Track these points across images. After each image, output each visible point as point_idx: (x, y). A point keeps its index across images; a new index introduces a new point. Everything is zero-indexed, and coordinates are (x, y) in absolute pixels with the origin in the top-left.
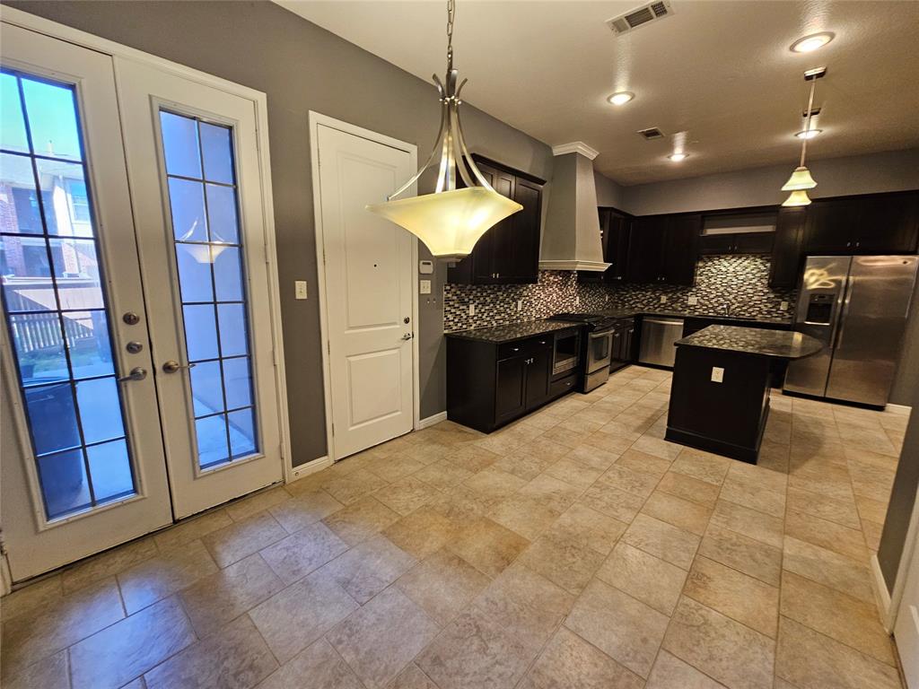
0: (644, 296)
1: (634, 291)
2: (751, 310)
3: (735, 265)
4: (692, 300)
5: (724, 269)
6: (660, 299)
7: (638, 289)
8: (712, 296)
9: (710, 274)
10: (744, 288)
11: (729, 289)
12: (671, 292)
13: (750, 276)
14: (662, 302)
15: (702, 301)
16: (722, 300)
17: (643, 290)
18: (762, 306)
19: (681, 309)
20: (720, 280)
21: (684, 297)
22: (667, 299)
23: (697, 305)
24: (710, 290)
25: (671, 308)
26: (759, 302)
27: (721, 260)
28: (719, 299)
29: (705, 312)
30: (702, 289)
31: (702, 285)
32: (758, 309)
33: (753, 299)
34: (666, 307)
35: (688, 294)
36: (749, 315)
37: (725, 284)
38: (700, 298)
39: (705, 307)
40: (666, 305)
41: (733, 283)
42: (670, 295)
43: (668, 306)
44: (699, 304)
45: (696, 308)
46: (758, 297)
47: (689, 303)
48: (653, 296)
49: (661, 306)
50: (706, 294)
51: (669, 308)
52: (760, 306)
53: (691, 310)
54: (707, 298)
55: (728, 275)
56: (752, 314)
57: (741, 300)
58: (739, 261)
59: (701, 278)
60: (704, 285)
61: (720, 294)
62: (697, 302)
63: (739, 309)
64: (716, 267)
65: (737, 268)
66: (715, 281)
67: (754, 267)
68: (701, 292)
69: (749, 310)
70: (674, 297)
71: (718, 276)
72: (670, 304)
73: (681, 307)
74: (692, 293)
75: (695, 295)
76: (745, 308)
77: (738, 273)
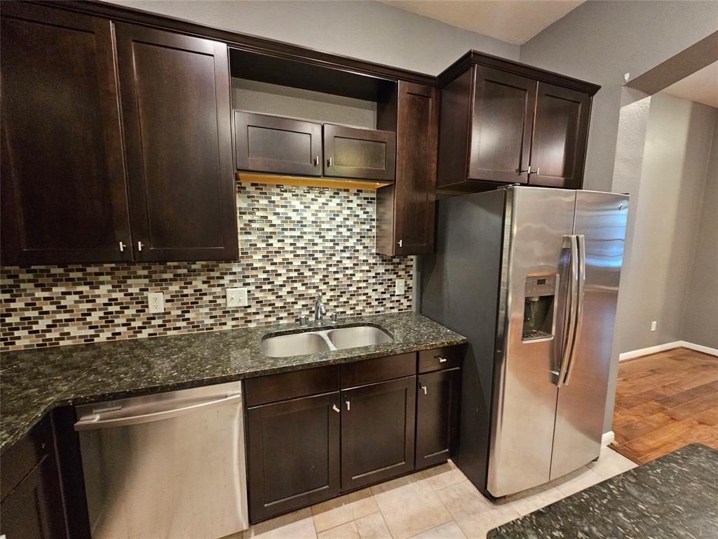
0: (83, 297)
1: (44, 288)
2: (353, 302)
3: (315, 207)
4: (237, 296)
5: (295, 217)
6: (144, 304)
7: (57, 280)
8: (279, 281)
9: (268, 230)
10: (335, 259)
11: (311, 262)
13: (343, 230)
14: (152, 310)
15: (259, 295)
16: (300, 288)
17: (78, 282)
18: (369, 291)
19: (212, 321)
20: (291, 241)
21: (214, 290)
22: (167, 301)
23: (249, 307)
24: (273, 268)
25: (184, 324)
26: (364, 285)
27: (285, 195)
28: (295, 285)
29: (270, 319)
30: (255, 266)
31: (255, 257)
32: (364, 298)
33: (354, 278)
34: (169, 321)
35: (221, 282)
36: (352, 312)
37: (302, 252)
38: (252, 288)
39: (270, 309)
40: (167, 317)
41: (316, 248)
42: (174, 288)
43: (174, 321)
44: (253, 303)
45: (249, 314)
46: (361, 275)
47: (231, 305)
48: (119, 295)
49: (153, 322)
50: (265, 276)
51: (178, 324)
52: (366, 291)
53: (237, 319)
54: (269, 287)
55: (305, 230)
56: (357, 308)
57: (335, 283)
58: (322, 200)
59: (249, 237)
60: (258, 256)
61: (295, 274)
62: (249, 299)
63: (335, 303)
64: (278, 210)
65: (320, 215)
66: (280, 245)
67: (348, 212)
68: (254, 273)
69: (351, 302)
70: (186, 292)
71: (286, 233)
72: (179, 312)
73: (211, 317)
74: (232, 277)
75: (240, 281)
76: (343, 299)
77: (324, 226)
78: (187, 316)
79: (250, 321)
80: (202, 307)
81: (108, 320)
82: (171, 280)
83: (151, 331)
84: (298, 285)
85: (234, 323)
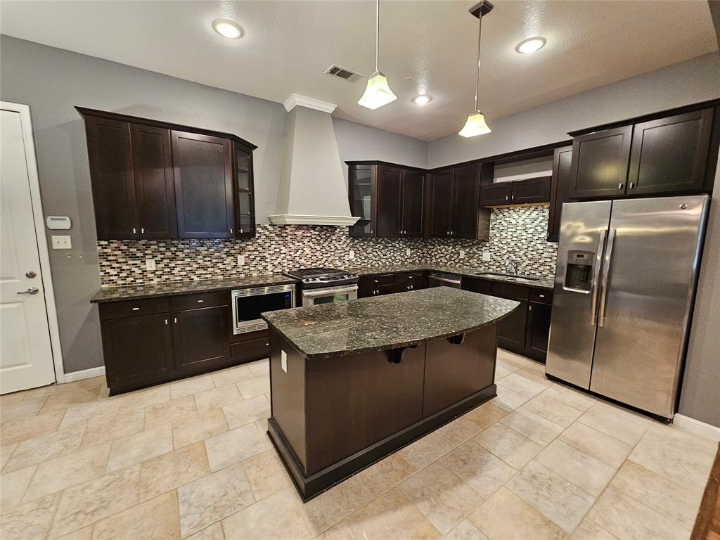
0: (446, 250)
1: (439, 245)
2: (541, 269)
3: (524, 217)
4: (486, 256)
5: (514, 222)
6: (459, 254)
7: (443, 244)
8: (504, 252)
9: (501, 228)
10: (533, 243)
11: (519, 245)
13: (538, 228)
14: (460, 257)
15: (494, 257)
16: (514, 258)
17: (446, 245)
19: (477, 265)
20: (511, 233)
21: (479, 252)
22: (465, 254)
23: (491, 262)
24: (502, 245)
25: (469, 264)
26: (549, 260)
27: (510, 212)
28: (510, 255)
29: (498, 269)
30: (494, 244)
32: (549, 268)
33: (543, 255)
35: (482, 249)
36: (540, 274)
37: (516, 239)
38: (492, 253)
39: (498, 264)
40: (464, 260)
41: (523, 237)
42: (467, 250)
43: (466, 262)
44: (492, 260)
45: (490, 265)
46: (547, 254)
47: (484, 259)
48: (453, 250)
49: (461, 261)
50: (498, 249)
52: (550, 264)
54: (499, 254)
55: (518, 228)
56: (543, 273)
57: (531, 256)
58: (528, 213)
59: (494, 231)
60: (496, 240)
61: (511, 249)
62: (491, 258)
63: (530, 268)
64: (506, 219)
65: (526, 220)
66: (506, 235)
67: (542, 218)
68: (494, 247)
69: (540, 269)
70: (470, 252)
71: (509, 230)
72: (468, 259)
73: (477, 263)
74: (486, 248)
75: (488, 250)
76: (535, 266)
77: (527, 226)
78: (470, 261)
80: (475, 258)
81: (451, 257)
82: (467, 246)
84: (512, 255)
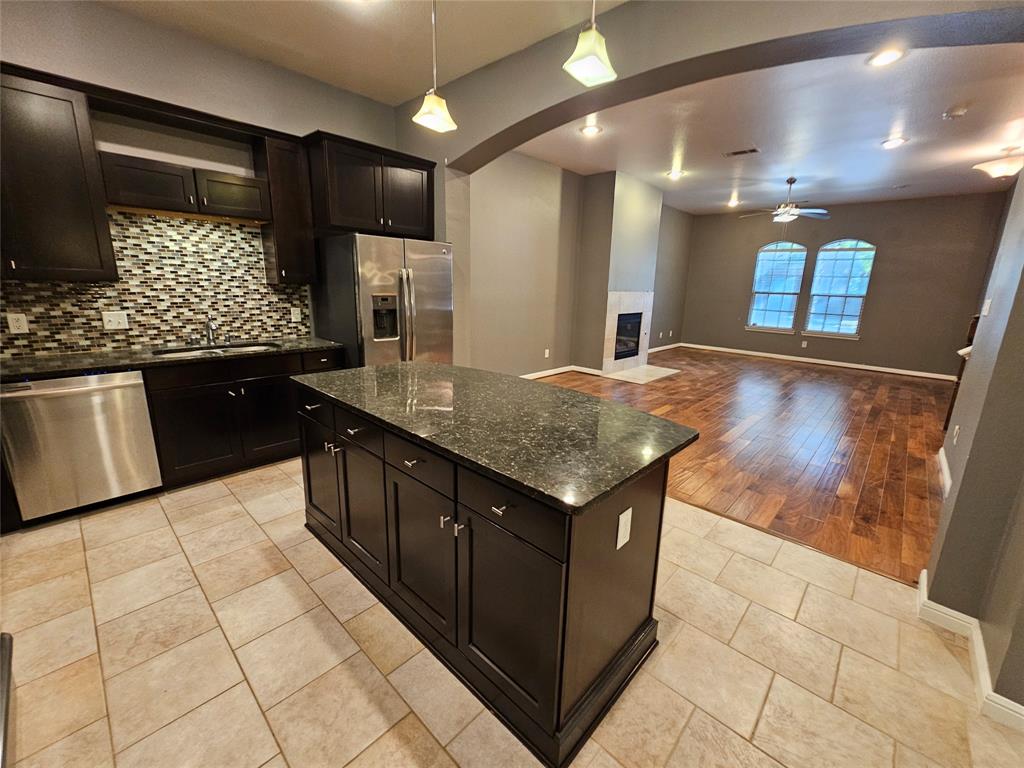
2: (247, 327)
3: (194, 238)
4: (115, 319)
5: (173, 246)
6: (3, 325)
8: (162, 306)
9: (143, 257)
10: (223, 287)
11: (197, 290)
12: (39, 300)
13: (229, 261)
14: (13, 330)
15: (140, 318)
16: (188, 314)
18: (264, 318)
19: (88, 342)
20: (172, 269)
21: (86, 312)
22: (31, 322)
23: (131, 329)
24: (154, 293)
25: (55, 345)
26: (258, 312)
27: (159, 225)
28: (181, 310)
29: (156, 342)
30: (132, 291)
31: (131, 282)
32: (259, 324)
33: (246, 306)
34: (36, 342)
35: (95, 305)
36: (247, 336)
37: (186, 280)
38: (132, 312)
39: (155, 332)
40: (33, 338)
41: (200, 277)
42: (38, 309)
43: (43, 341)
44: (136, 326)
45: (132, 336)
46: (253, 302)
47: (109, 327)
49: (16, 343)
50: (146, 301)
51: (48, 345)
52: (260, 318)
53: (118, 341)
54: (152, 311)
55: (186, 259)
56: (252, 333)
57: (226, 309)
58: (202, 232)
59: (124, 263)
60: (135, 282)
61: (181, 300)
62: (129, 322)
63: (228, 328)
64: (152, 239)
65: (201, 246)
66: (159, 272)
67: (232, 245)
68: (133, 297)
69: (245, 327)
70: (53, 313)
71: (165, 261)
72: (47, 333)
73: (86, 339)
74: (105, 301)
75: (117, 305)
76: (237, 324)
77: (206, 256)
78: (57, 337)
79: (134, 344)
80: (74, 328)
82: (32, 301)
83: (15, 351)
84: (184, 310)
85: (115, 345)
